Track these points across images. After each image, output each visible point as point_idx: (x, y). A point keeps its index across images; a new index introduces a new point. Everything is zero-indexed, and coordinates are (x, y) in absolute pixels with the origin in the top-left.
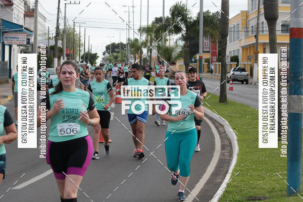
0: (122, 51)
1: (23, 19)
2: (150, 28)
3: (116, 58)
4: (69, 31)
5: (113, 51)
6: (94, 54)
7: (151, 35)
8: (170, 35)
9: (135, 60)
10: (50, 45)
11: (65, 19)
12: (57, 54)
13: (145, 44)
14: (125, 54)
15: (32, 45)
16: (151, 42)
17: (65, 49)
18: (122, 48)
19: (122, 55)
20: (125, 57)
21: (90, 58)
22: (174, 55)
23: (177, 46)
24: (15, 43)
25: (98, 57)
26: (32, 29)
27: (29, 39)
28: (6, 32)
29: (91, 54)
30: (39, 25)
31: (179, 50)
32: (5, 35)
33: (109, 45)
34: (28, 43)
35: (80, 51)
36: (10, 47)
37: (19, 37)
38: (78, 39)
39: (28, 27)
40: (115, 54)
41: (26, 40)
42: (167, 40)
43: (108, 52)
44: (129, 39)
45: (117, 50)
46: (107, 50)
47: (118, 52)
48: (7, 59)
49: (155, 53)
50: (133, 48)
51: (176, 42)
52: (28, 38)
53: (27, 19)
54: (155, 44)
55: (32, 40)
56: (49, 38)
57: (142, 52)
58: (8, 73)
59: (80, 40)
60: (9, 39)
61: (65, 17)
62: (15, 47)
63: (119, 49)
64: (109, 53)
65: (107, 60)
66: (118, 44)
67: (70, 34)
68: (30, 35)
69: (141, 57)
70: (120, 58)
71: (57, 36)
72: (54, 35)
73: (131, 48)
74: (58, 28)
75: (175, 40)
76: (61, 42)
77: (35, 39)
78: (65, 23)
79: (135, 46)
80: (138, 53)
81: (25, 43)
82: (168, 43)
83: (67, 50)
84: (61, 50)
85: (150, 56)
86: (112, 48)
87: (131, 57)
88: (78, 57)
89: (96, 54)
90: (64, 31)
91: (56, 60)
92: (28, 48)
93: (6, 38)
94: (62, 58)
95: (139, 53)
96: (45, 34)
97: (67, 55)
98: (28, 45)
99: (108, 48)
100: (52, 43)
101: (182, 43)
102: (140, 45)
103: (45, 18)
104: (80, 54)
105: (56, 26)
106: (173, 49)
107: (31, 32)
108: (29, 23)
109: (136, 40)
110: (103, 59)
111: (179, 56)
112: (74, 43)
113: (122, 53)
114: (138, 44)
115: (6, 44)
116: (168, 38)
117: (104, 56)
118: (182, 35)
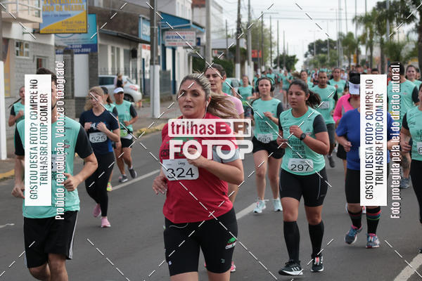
0: (332, 50)
1: (191, 11)
2: (369, 16)
3: (323, 61)
4: (255, 25)
5: (319, 51)
6: (291, 57)
7: (371, 28)
8: (398, 25)
9: (350, 62)
11: (249, 8)
12: (239, 57)
13: (362, 39)
14: (335, 55)
15: (204, 47)
16: (371, 36)
17: (250, 51)
18: (332, 47)
19: (331, 56)
20: (336, 59)
21: (287, 62)
22: (404, 53)
23: (408, 41)
24: (180, 45)
25: (297, 60)
26: (204, 24)
27: (199, 39)
28: (167, 30)
29: (287, 56)
30: (212, 19)
31: (411, 46)
32: (166, 34)
33: (313, 44)
34: (199, 43)
35: (271, 52)
36: (174, 50)
37: (186, 36)
38: (268, 36)
39: (198, 22)
40: (321, 55)
41: (195, 40)
42: (394, 33)
43: (311, 53)
44: (340, 34)
45: (324, 49)
46: (310, 51)
47: (326, 53)
48: (169, 67)
49: (377, 52)
50: (346, 45)
51: (408, 36)
52: (198, 36)
53: (196, 10)
54: (376, 39)
55: (204, 40)
56: (228, 37)
57: (359, 52)
58: (172, 87)
59: (271, 38)
60: (171, 39)
61: (249, 6)
62: (180, 50)
63: (327, 48)
64: (313, 55)
65: (310, 64)
66: (326, 41)
67: (257, 29)
68: (201, 33)
69: (357, 58)
70: (328, 62)
71: (238, 33)
72: (235, 31)
73: (343, 46)
74: (239, 21)
75: (406, 33)
76: (244, 41)
77: (208, 37)
78: (249, 14)
79: (349, 43)
80: (353, 53)
81: (194, 44)
82: (396, 37)
83: (253, 52)
84: (245, 53)
85: (371, 57)
86: (318, 47)
87: (344, 59)
88: (269, 62)
89: (294, 56)
90: (248, 26)
91: (238, 66)
93: (167, 37)
94: (246, 64)
95: (356, 52)
96: (223, 30)
97: (254, 59)
98: (199, 47)
99: (311, 47)
101: (415, 37)
102: (356, 42)
103: (221, 8)
104: (271, 57)
105: (236, 19)
106: (403, 45)
107: (202, 28)
108: (198, 16)
109: (350, 35)
110: (305, 63)
111: (412, 55)
112: (262, 42)
113: (331, 54)
114: (353, 40)
115: (169, 47)
116: (395, 29)
117: (305, 59)
118: (416, 25)
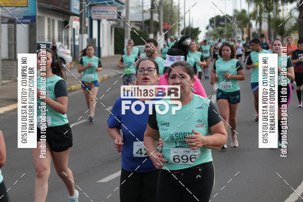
0: (228, 24)
3: (221, 32)
4: (166, 3)
5: (218, 25)
6: (195, 29)
7: (260, 6)
8: (283, 4)
9: (243, 34)
10: (145, 19)
12: (153, 28)
13: (253, 15)
14: (231, 28)
16: (261, 13)
17: (162, 23)
18: (228, 21)
19: (227, 29)
20: (231, 31)
21: (192, 33)
22: (287, 27)
23: (291, 17)
24: (104, 18)
25: (200, 32)
27: (120, 13)
28: (94, 5)
29: (192, 28)
31: (293, 22)
32: (93, 8)
33: (213, 19)
34: (119, 17)
35: (179, 25)
36: (99, 22)
37: (109, 10)
38: (176, 12)
40: (220, 28)
41: (116, 14)
42: (280, 11)
43: (211, 26)
44: (235, 11)
45: (222, 23)
46: (210, 24)
47: (223, 26)
48: (95, 35)
49: (265, 26)
50: (240, 20)
51: (290, 13)
52: (119, 11)
54: (265, 15)
55: (124, 14)
56: (144, 12)
57: (250, 26)
58: (97, 52)
59: (179, 13)
60: (97, 13)
62: (104, 22)
63: (224, 22)
64: (213, 27)
65: (210, 35)
66: (224, 16)
67: (167, 6)
68: (121, 8)
69: (249, 31)
70: (225, 33)
71: (152, 8)
72: (150, 7)
73: (237, 21)
75: (289, 11)
76: (157, 15)
77: (127, 12)
79: (242, 19)
80: (246, 27)
81: (116, 17)
82: (281, 14)
83: (164, 25)
84: (157, 25)
85: (260, 30)
86: (217, 21)
87: (239, 31)
88: (177, 33)
89: (198, 29)
90: (160, 3)
91: (152, 36)
92: (119, 24)
93: (94, 11)
94: (158, 34)
96: (139, 6)
98: (119, 20)
99: (211, 21)
100: (147, 16)
101: (296, 14)
102: (249, 17)
104: (179, 29)
106: (287, 21)
107: (122, 4)
109: (244, 11)
110: (207, 34)
111: (294, 29)
112: (172, 16)
113: (228, 27)
114: (246, 16)
115: (95, 19)
116: (281, 8)
117: (207, 31)
118: (298, 5)
